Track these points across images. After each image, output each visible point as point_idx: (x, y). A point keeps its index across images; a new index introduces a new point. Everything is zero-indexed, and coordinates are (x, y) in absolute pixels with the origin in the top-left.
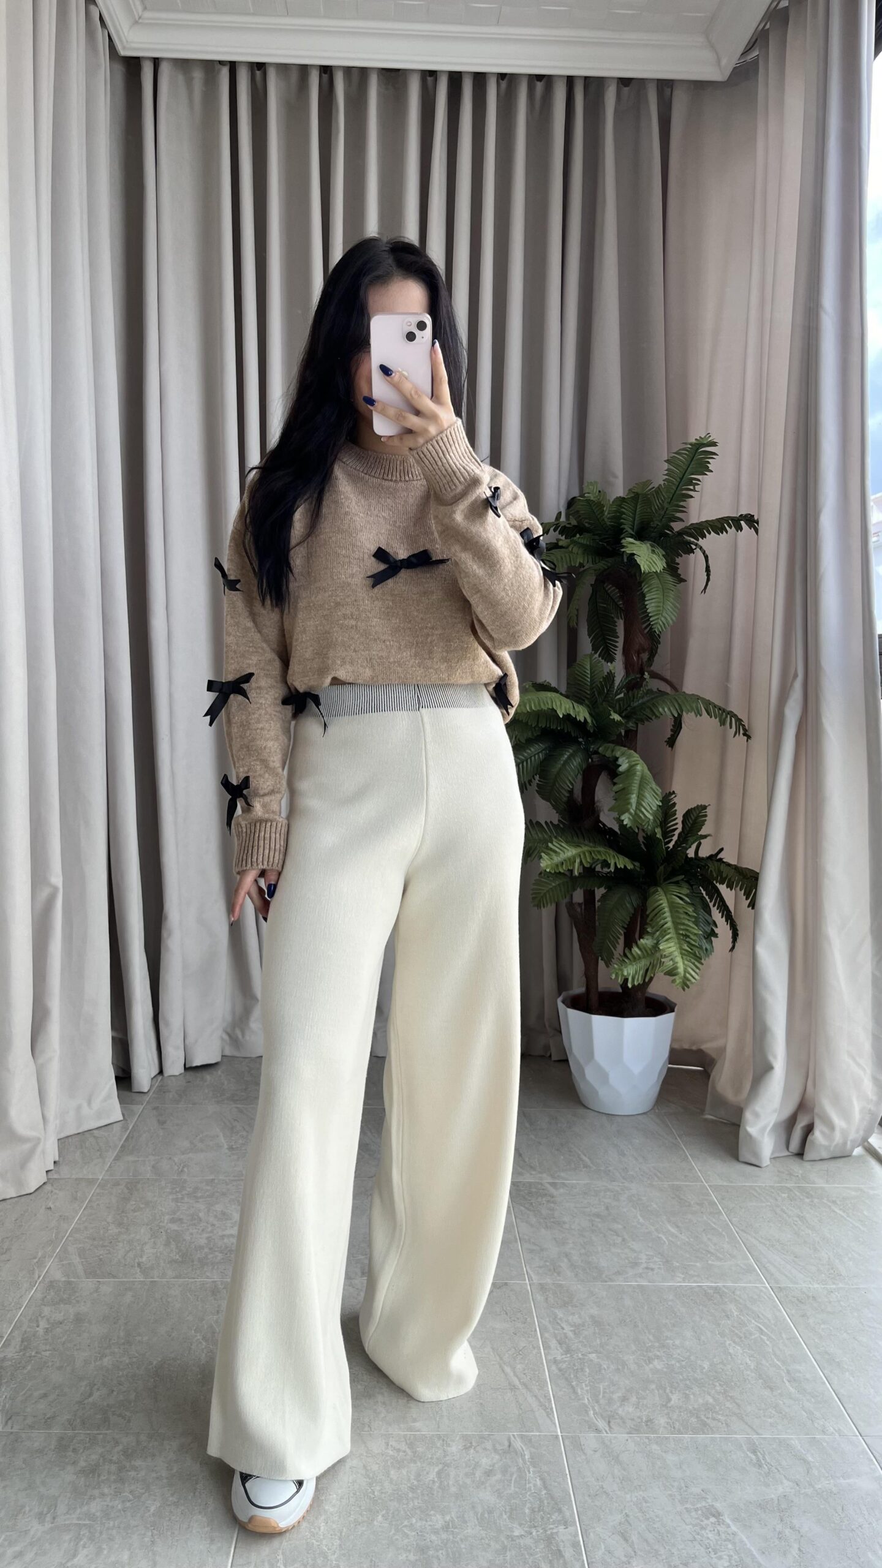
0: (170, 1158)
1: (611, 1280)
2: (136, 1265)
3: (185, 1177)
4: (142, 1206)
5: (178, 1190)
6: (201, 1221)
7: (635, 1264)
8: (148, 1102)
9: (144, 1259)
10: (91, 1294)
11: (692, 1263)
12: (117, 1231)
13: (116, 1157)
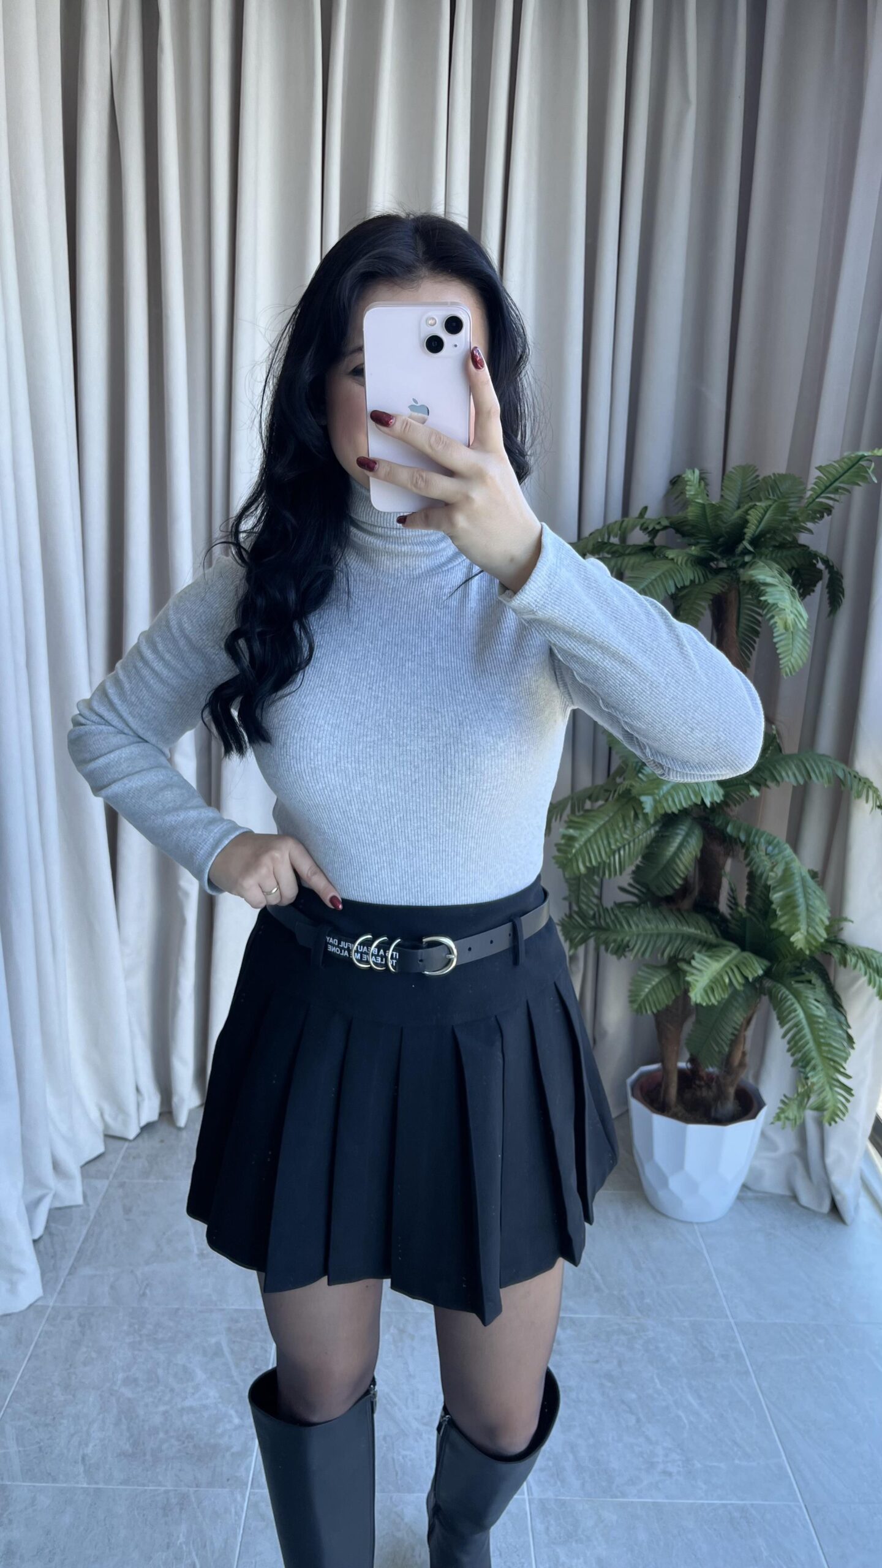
0: (132, 1272)
1: (624, 1495)
2: (80, 1458)
3: (146, 1304)
4: (94, 1355)
5: (136, 1326)
6: (158, 1382)
7: (652, 1465)
8: (115, 1176)
9: (89, 1450)
10: (26, 1508)
11: (716, 1464)
12: (62, 1398)
13: (71, 1269)
